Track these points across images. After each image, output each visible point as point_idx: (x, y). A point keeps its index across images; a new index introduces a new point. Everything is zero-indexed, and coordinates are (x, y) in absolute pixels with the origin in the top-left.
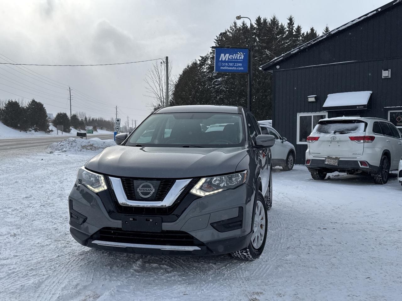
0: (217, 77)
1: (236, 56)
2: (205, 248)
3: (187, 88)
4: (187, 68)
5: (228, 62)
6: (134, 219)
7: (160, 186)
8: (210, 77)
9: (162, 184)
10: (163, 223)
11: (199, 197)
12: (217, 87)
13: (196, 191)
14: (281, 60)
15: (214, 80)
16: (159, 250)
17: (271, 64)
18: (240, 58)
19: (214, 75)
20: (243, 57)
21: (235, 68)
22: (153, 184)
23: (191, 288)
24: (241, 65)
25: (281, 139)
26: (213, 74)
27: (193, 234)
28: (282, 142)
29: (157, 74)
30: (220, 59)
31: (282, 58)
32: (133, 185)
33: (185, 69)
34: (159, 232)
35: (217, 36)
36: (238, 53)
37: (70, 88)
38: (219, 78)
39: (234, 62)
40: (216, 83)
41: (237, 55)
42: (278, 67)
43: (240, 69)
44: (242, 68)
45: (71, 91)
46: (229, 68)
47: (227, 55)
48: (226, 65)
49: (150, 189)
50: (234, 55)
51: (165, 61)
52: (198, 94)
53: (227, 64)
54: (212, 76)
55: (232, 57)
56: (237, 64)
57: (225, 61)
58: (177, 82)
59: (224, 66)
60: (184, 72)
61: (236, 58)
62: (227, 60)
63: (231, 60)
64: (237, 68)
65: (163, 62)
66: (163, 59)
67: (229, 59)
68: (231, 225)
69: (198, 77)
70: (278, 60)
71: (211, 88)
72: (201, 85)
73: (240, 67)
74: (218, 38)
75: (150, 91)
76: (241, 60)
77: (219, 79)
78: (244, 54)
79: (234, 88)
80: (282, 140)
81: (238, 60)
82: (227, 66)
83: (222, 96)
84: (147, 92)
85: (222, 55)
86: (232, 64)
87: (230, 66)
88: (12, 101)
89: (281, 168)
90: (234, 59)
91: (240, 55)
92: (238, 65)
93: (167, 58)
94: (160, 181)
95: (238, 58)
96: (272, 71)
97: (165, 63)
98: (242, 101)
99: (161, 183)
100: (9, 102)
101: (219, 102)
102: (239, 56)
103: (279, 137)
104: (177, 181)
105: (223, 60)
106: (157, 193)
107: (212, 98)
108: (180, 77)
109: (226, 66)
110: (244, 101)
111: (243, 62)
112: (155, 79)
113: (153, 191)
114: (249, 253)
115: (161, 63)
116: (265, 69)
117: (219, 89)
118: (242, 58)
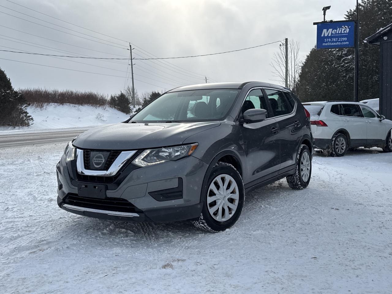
0: (346, 55)
1: (340, 30)
2: (143, 215)
3: (312, 68)
4: (315, 48)
5: (331, 37)
6: (86, 186)
7: (109, 157)
8: (339, 55)
9: (111, 156)
10: (107, 191)
11: (140, 167)
12: (346, 65)
13: (138, 161)
14: (389, 30)
15: (343, 58)
16: (106, 214)
17: (377, 35)
18: (345, 32)
19: (344, 53)
20: (348, 30)
21: (340, 43)
22: (103, 155)
23: (127, 251)
24: (346, 39)
25: (378, 117)
26: (342, 52)
27: (132, 201)
28: (380, 121)
29: (283, 57)
30: (322, 36)
31: (389, 28)
32: (90, 156)
33: (313, 49)
34: (103, 198)
35: (347, 12)
36: (343, 26)
37: (206, 78)
38: (349, 55)
39: (338, 37)
40: (346, 62)
41: (342, 29)
42: (385, 38)
43: (345, 43)
44: (347, 43)
45: (207, 81)
46: (332, 44)
47: (330, 30)
48: (328, 40)
49: (101, 159)
50: (338, 29)
51: (284, 43)
52: (324, 74)
53: (330, 40)
54: (341, 54)
55: (336, 32)
56: (341, 39)
57: (328, 37)
58: (303, 63)
59: (327, 42)
60: (311, 52)
61: (340, 32)
62: (330, 35)
63: (335, 35)
64: (341, 43)
65: (282, 44)
66: (282, 42)
67: (332, 34)
68: (169, 195)
69: (325, 56)
70: (385, 30)
71: (339, 67)
72: (328, 65)
73: (345, 41)
74: (349, 13)
75: (275, 75)
76: (346, 34)
77: (349, 57)
78: (350, 27)
79: (366, 66)
80: (380, 118)
81: (343, 35)
82: (330, 42)
83: (351, 75)
84: (274, 76)
85: (325, 30)
86: (336, 39)
87: (333, 42)
88: (155, 93)
89: (380, 149)
90: (338, 33)
91: (345, 28)
92: (343, 40)
93: (287, 40)
94: (109, 153)
95: (343, 32)
96: (378, 43)
97: (285, 45)
98: (375, 79)
99: (110, 154)
100: (153, 93)
101: (348, 81)
102: (343, 30)
103: (376, 115)
104: (122, 152)
105: (326, 35)
106: (106, 163)
107: (340, 77)
108: (307, 58)
109: (328, 42)
110: (377, 78)
111: (348, 36)
112: (281, 63)
113: (104, 161)
114: (206, 224)
115: (280, 45)
116: (370, 42)
117: (349, 68)
118: (348, 32)
